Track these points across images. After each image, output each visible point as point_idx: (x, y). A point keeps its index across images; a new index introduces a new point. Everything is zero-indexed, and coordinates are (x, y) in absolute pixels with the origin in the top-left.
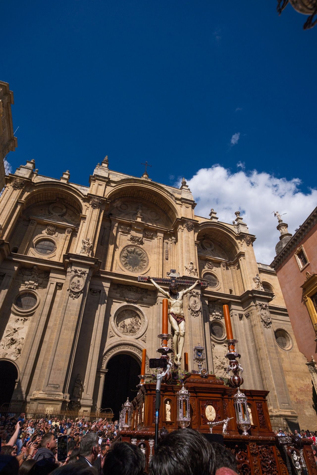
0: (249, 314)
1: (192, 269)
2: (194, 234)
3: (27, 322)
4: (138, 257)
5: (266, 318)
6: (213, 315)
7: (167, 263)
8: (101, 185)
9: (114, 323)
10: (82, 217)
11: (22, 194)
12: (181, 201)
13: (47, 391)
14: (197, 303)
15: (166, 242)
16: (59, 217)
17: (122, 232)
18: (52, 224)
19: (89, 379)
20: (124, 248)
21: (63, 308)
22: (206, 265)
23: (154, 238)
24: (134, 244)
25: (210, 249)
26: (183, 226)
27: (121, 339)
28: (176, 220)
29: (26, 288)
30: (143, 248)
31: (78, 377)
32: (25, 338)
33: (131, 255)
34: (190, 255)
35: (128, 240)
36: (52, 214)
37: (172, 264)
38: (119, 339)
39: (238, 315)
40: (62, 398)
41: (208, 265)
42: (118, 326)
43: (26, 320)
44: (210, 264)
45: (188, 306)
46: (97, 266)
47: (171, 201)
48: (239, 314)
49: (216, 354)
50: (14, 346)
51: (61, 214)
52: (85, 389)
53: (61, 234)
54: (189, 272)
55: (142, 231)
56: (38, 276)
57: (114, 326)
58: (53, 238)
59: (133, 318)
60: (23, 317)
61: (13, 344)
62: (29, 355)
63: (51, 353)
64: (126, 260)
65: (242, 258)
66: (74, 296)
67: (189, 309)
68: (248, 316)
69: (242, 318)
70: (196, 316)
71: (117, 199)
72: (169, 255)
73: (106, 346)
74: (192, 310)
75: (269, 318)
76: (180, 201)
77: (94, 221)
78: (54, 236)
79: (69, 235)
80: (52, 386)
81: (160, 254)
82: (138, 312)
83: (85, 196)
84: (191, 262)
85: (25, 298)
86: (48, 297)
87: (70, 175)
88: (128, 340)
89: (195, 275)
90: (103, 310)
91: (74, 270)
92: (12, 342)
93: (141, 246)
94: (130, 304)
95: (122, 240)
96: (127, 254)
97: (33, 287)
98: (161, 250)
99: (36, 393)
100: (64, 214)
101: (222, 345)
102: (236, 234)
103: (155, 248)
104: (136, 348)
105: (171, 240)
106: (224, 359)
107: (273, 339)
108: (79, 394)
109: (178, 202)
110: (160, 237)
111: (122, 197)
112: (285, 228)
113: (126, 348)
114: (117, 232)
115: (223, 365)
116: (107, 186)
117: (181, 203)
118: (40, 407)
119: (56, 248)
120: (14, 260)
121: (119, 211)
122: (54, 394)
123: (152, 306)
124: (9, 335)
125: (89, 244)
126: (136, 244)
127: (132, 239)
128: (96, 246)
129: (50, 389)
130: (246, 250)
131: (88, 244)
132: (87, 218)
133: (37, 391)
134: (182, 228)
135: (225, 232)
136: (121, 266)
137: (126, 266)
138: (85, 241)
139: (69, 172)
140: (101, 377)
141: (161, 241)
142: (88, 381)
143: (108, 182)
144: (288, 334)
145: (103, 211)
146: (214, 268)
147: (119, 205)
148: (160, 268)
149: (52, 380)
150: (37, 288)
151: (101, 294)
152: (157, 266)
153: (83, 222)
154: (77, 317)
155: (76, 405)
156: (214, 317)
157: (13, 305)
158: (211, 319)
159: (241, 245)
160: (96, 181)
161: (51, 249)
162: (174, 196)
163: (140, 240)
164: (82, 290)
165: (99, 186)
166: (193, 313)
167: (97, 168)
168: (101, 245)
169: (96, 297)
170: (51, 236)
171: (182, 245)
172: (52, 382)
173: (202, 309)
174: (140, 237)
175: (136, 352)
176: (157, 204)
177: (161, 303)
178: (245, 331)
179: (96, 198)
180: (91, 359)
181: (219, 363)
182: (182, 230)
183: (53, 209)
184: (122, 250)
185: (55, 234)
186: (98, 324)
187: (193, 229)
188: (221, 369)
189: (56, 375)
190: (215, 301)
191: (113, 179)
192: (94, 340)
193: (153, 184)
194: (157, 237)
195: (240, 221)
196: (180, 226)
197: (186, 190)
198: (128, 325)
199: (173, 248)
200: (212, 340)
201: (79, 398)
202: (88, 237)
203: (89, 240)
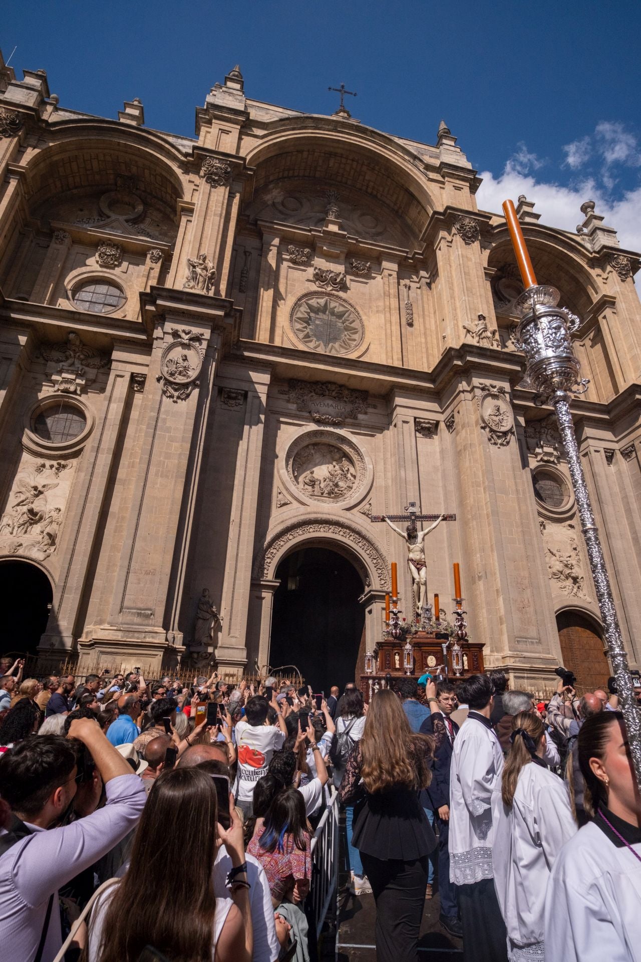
0: (633, 446)
1: (484, 331)
2: (482, 253)
3: (66, 471)
4: (336, 322)
6: (536, 455)
7: (412, 333)
8: (227, 132)
9: (286, 474)
10: (184, 210)
11: (19, 151)
12: (440, 173)
13: (122, 624)
14: (502, 412)
15: (405, 286)
16: (126, 224)
17: (291, 261)
18: (110, 239)
19: (232, 601)
20: (299, 300)
21: (149, 424)
22: (511, 339)
23: (373, 275)
24: (324, 290)
26: (450, 234)
27: (309, 509)
28: (432, 217)
29: (55, 392)
30: (347, 299)
31: (205, 596)
32: (63, 508)
33: (318, 316)
34: (475, 301)
35: (308, 280)
36: (109, 217)
37: (423, 336)
38: (302, 509)
39: (602, 451)
40: (163, 641)
42: (298, 483)
43: (61, 467)
45: (480, 422)
46: (230, 321)
47: (415, 174)
48: (606, 450)
49: (550, 546)
50: (37, 528)
51: (132, 217)
52: (224, 624)
53: (135, 267)
54: (477, 338)
55: (343, 256)
56: (84, 362)
57: (288, 479)
58: (115, 275)
59: (334, 464)
60: (54, 460)
61: (36, 522)
62: (74, 545)
63: (125, 533)
64: (306, 327)
65: (608, 312)
66: (176, 394)
68: (631, 452)
69: (614, 460)
70: (502, 444)
71: (272, 181)
72: (415, 316)
73: (271, 527)
74: (492, 430)
76: (437, 173)
77: (215, 215)
78: (117, 271)
79: (157, 267)
80: (132, 613)
81: (393, 312)
82: (346, 448)
83: (186, 155)
84: (480, 314)
85: (57, 416)
86: (111, 408)
87: (142, 108)
88: (326, 511)
89: (492, 345)
90: (257, 440)
91: (170, 331)
92: (32, 519)
93: (341, 294)
94: (326, 429)
95: (294, 280)
96: (308, 314)
97: (72, 388)
98: (394, 302)
99: (93, 630)
100: (140, 216)
101: (563, 524)
102: (591, 253)
103: (378, 299)
104: (348, 531)
105: (418, 280)
106: (570, 557)
108: (211, 637)
109: (432, 175)
110: (390, 272)
111: (285, 178)
113: (322, 530)
115: (570, 571)
116: (243, 137)
117: (441, 179)
118: (106, 662)
119: (126, 298)
120: (14, 318)
121: (282, 212)
122: (140, 630)
123: (381, 433)
124: (23, 501)
125: (205, 269)
126: (330, 288)
127: (319, 277)
128: (226, 278)
129: (128, 618)
130: (619, 290)
131: (203, 269)
132: (197, 208)
133: (94, 625)
134: (449, 238)
135: (561, 248)
136: (295, 340)
137: (306, 342)
138: (196, 260)
139: (140, 103)
140: (264, 598)
141: (393, 280)
142: (232, 606)
143: (247, 125)
145: (238, 195)
147: (279, 200)
148: (394, 343)
149: (132, 597)
150: (84, 390)
151: (249, 399)
152: (386, 339)
153: (188, 221)
154: (189, 446)
155: (204, 662)
156: (539, 458)
157: (27, 431)
158: (534, 463)
159: (605, 281)
160: (214, 121)
161: (115, 303)
162: (421, 161)
163: (338, 280)
164: (196, 379)
165: (224, 136)
166: (494, 436)
167: (214, 92)
168: (241, 291)
169: (236, 408)
170: (111, 271)
171: (452, 277)
172: (134, 601)
173: (514, 429)
174: (338, 272)
175: (348, 540)
176: (375, 193)
177: (404, 422)
178: (623, 488)
179: (217, 158)
180: (235, 553)
181: (558, 566)
182: (448, 242)
183: (112, 205)
184: (295, 304)
185: (119, 265)
186: (246, 471)
187: (476, 238)
188: (564, 580)
189: (142, 585)
190: (540, 421)
191: (259, 119)
192: (240, 508)
193: (364, 131)
194: (380, 271)
195: (596, 223)
196: (443, 233)
197: (452, 148)
198: (322, 479)
199: (425, 297)
200: (540, 514)
201: (210, 645)
202: (202, 253)
203: (204, 259)
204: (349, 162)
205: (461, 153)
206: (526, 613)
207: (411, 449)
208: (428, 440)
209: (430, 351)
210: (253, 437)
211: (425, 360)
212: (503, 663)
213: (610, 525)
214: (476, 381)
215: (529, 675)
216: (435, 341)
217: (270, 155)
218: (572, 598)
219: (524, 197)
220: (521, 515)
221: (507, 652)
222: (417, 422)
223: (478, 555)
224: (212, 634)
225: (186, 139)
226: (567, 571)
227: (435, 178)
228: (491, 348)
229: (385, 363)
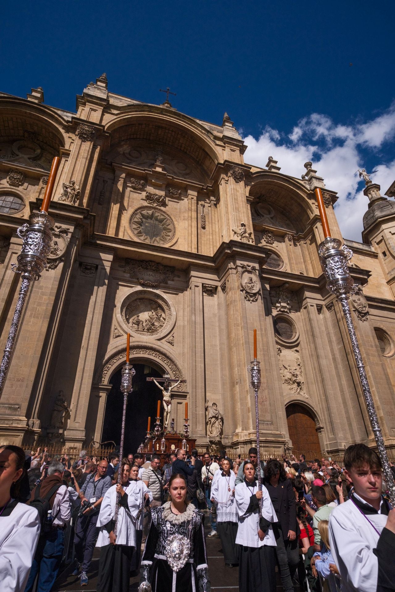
0: (332, 303)
1: (244, 233)
2: (245, 188)
4: (158, 225)
5: (360, 306)
6: (277, 307)
7: (204, 233)
8: (95, 110)
9: (121, 317)
10: (64, 154)
14: (253, 281)
15: (202, 205)
16: (28, 160)
17: (132, 187)
18: (17, 169)
19: (78, 399)
20: (136, 210)
22: (264, 238)
23: (182, 198)
24: (152, 205)
25: (268, 216)
26: (227, 176)
27: (134, 340)
28: (217, 166)
30: (166, 212)
31: (60, 396)
33: (147, 221)
34: (240, 215)
35: (142, 199)
36: (18, 155)
37: (211, 235)
39: (315, 306)
40: (25, 426)
41: (266, 238)
42: (129, 323)
44: (270, 237)
45: (240, 287)
46: (88, 222)
47: (207, 140)
48: (317, 305)
49: (284, 363)
51: (32, 156)
52: (72, 414)
53: (32, 186)
54: (240, 237)
55: (164, 186)
57: (122, 320)
58: (19, 191)
59: (152, 311)
64: (139, 227)
65: (318, 225)
66: (48, 265)
67: (241, 290)
68: (331, 306)
69: (322, 311)
70: (253, 301)
71: (123, 140)
72: (207, 223)
73: (108, 350)
74: (247, 292)
75: (365, 307)
76: (221, 141)
77: (83, 158)
78: (21, 188)
80: (5, 407)
81: (193, 220)
82: (160, 302)
83: (68, 122)
84: (242, 223)
86: (7, 273)
87: (43, 93)
88: (145, 340)
89: (249, 241)
90: (102, 295)
93: (162, 208)
94: (147, 289)
95: (133, 199)
96: (141, 219)
98: (194, 214)
100: (38, 156)
101: (292, 350)
102: (309, 191)
103: (184, 212)
104: (158, 353)
105: (209, 202)
106: (296, 370)
107: (373, 336)
108: (62, 423)
109: (218, 142)
110: (192, 197)
111: (131, 139)
112: (377, 191)
113: (141, 352)
114: (125, 187)
115: (295, 379)
116: (105, 114)
117: (223, 144)
119: (24, 205)
121: (128, 158)
122: (9, 419)
123: (182, 293)
125: (74, 189)
126: (155, 205)
127: (149, 197)
128: (88, 195)
129: (2, 410)
131: (72, 189)
132: (72, 153)
134: (227, 179)
135: (292, 188)
136: (131, 235)
137: (139, 236)
138: (68, 184)
139: (41, 90)
140: (101, 396)
141: (194, 201)
143: (107, 107)
144: (387, 335)
145: (99, 147)
146: (275, 244)
147: (127, 151)
148: (193, 239)
149: (6, 396)
151: (99, 270)
152: (188, 236)
154: (53, 298)
155: (56, 440)
156: (278, 309)
158: (275, 312)
159: (316, 207)
160: (87, 103)
161: (17, 208)
162: (212, 134)
163: (161, 200)
164: (62, 256)
165: (93, 112)
166: (249, 296)
167: (89, 87)
168: (99, 204)
169: (90, 275)
170: (17, 188)
171: (227, 201)
172: (7, 399)
173: (261, 292)
174: (161, 195)
175: (158, 359)
176: (185, 150)
177: (196, 286)
178: (327, 328)
179: (86, 125)
180: (83, 367)
181: (289, 376)
182: (226, 180)
183: (19, 148)
184: (133, 213)
185: (22, 185)
186: (93, 315)
187: (242, 180)
188: (292, 384)
189: (14, 388)
190: (279, 287)
191: (115, 104)
192: (88, 339)
193: (179, 115)
194: (186, 196)
195: (312, 174)
196: (223, 176)
197: (231, 128)
198: (144, 321)
199: (213, 212)
200: (277, 343)
201: (61, 428)
202: (73, 180)
203: (74, 184)
204: (170, 132)
205: (236, 131)
206: (264, 405)
207: (199, 303)
208: (210, 297)
209: (215, 244)
210: (100, 294)
211: (211, 249)
212: (249, 437)
213: (319, 350)
214: (239, 263)
215: (264, 445)
216: (218, 238)
217: (121, 125)
218: (296, 395)
219: (271, 157)
220: (263, 344)
221: (252, 430)
222: (204, 287)
223: (236, 369)
224: (63, 421)
225: (69, 113)
226: (294, 379)
227: (219, 144)
228: (248, 243)
229: (186, 250)
